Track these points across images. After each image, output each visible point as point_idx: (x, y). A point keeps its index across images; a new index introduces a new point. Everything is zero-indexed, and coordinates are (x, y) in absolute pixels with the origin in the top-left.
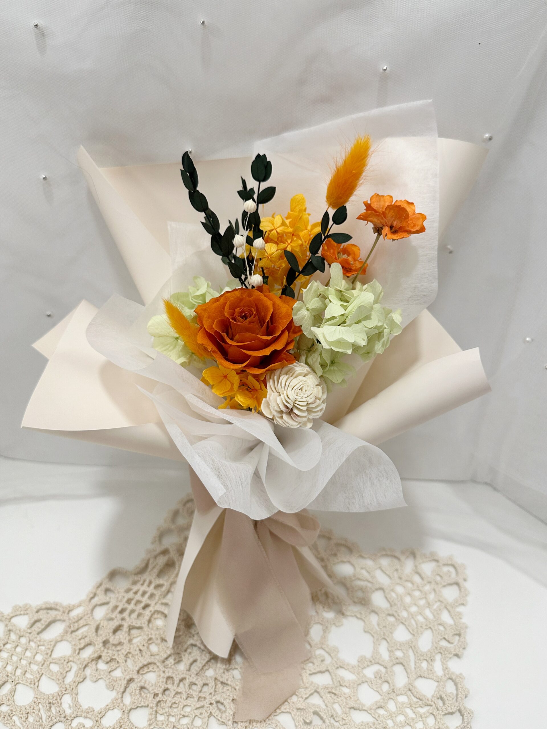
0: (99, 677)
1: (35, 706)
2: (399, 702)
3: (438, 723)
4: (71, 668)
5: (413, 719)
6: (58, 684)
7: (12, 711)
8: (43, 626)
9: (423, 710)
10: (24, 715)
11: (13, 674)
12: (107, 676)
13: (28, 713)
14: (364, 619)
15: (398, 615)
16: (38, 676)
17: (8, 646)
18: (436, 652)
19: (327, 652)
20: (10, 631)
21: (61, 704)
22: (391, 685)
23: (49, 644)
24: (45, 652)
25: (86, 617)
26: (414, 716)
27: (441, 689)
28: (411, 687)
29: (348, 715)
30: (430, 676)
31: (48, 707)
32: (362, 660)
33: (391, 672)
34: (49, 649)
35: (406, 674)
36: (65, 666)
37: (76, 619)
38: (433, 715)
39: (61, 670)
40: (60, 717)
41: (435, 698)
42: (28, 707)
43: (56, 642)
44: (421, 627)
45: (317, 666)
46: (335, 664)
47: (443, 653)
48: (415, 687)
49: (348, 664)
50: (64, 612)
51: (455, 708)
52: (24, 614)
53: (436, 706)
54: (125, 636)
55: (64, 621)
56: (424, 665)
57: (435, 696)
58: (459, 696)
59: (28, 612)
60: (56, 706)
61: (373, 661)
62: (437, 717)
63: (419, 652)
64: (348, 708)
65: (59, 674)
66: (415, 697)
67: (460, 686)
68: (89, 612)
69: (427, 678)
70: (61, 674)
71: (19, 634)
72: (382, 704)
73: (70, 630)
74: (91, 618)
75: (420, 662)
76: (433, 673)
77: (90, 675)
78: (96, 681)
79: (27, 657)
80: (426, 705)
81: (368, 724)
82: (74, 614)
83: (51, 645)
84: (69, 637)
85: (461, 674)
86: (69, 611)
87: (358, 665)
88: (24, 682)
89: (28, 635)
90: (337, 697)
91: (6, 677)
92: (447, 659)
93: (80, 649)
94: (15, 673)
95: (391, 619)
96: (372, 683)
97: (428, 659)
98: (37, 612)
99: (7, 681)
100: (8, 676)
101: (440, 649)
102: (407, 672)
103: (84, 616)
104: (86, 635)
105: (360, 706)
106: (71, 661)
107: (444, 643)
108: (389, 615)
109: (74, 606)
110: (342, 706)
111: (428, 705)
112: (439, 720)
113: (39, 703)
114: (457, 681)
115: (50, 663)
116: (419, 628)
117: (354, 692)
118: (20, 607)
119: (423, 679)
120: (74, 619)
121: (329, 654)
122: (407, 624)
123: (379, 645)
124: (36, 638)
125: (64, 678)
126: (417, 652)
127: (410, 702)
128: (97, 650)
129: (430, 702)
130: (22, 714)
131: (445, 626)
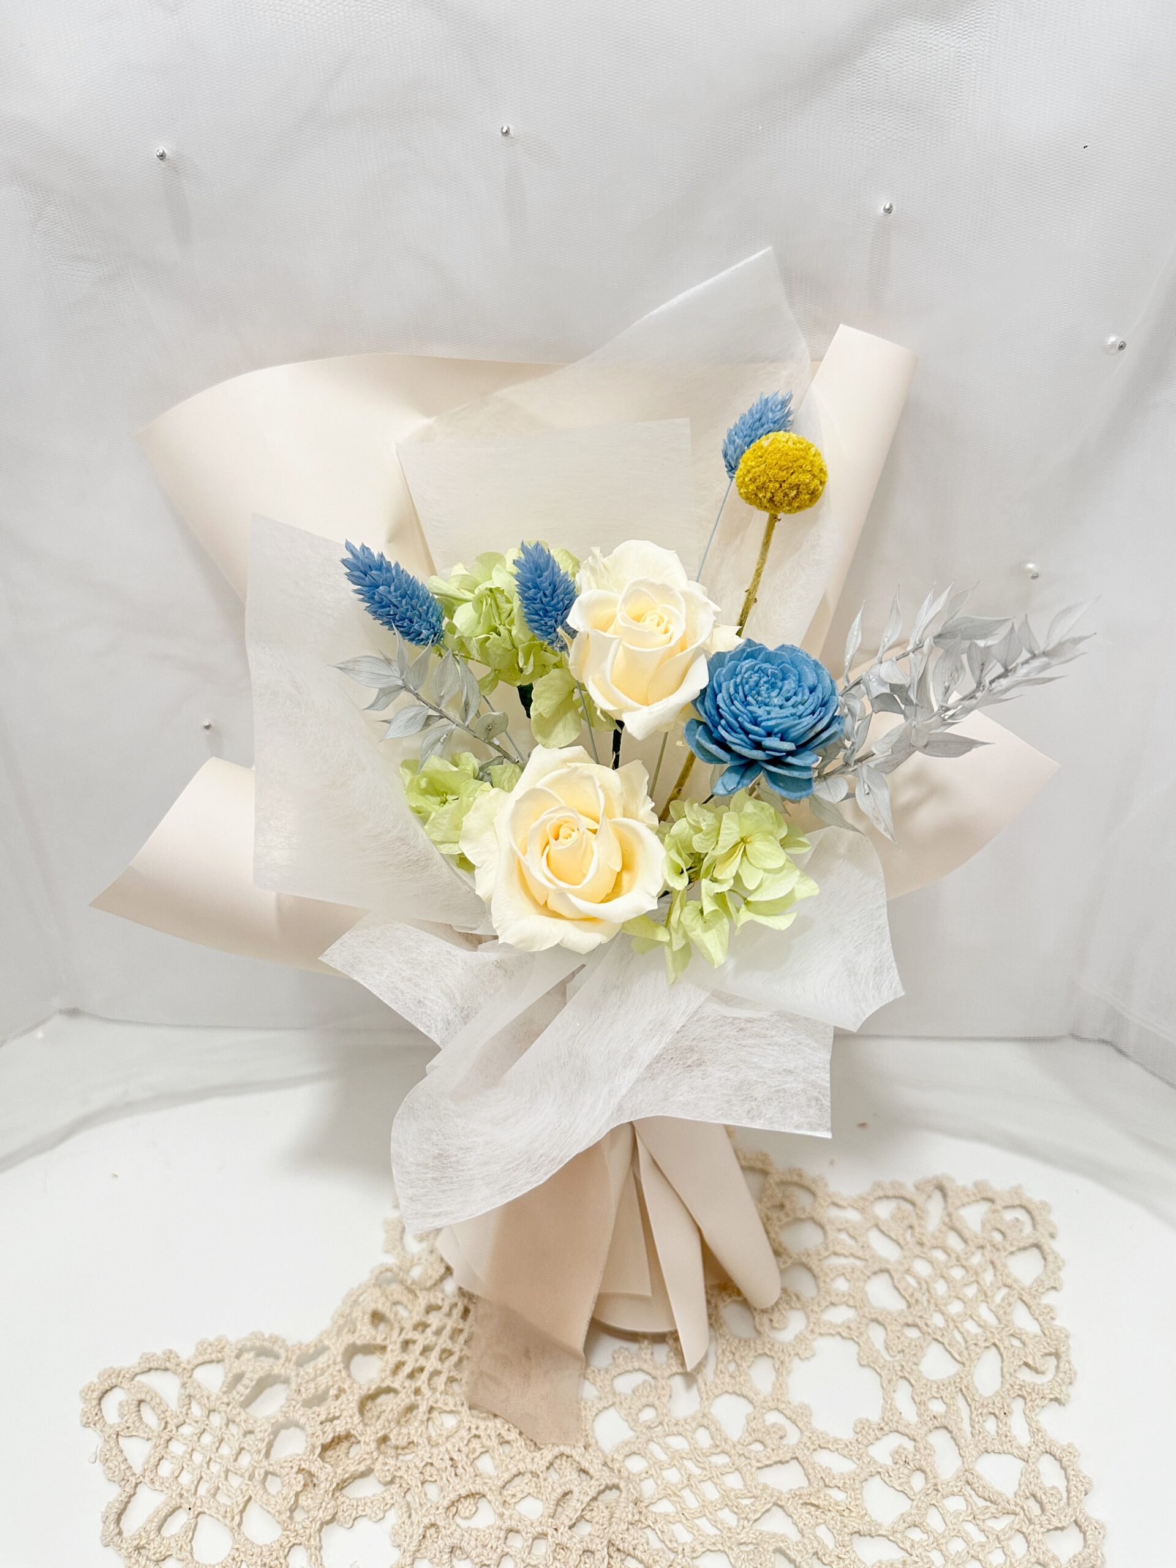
2: (948, 1512)
3: (1035, 1549)
5: (982, 1546)
9: (1000, 1524)
11: (193, 1491)
14: (857, 1339)
15: (927, 1325)
16: (241, 1501)
17: (185, 1431)
18: (1013, 1395)
19: (789, 1418)
20: (190, 1397)
22: (931, 1476)
23: (263, 1428)
24: (256, 1448)
25: (332, 1370)
26: (984, 1539)
27: (1032, 1480)
28: (970, 1477)
29: (847, 1549)
30: (1005, 1447)
32: (862, 1427)
33: (925, 1448)
34: (262, 1440)
35: (956, 1449)
37: (311, 1376)
38: (1023, 1533)
41: (1023, 1499)
43: (277, 1427)
44: (976, 1344)
45: (773, 1449)
46: (808, 1444)
47: (1027, 1397)
48: (978, 1476)
49: (836, 1441)
50: (287, 1360)
51: (1068, 1518)
52: (218, 1361)
53: (1025, 1515)
55: (287, 1381)
56: (991, 1425)
57: (1021, 1493)
58: (1073, 1494)
59: (223, 1354)
61: (886, 1429)
62: (1032, 1538)
63: (977, 1399)
64: (848, 1534)
65: (281, 1500)
66: (979, 1497)
67: (1073, 1473)
68: (339, 1361)
69: (999, 1453)
70: (285, 1499)
71: (207, 1405)
72: (917, 1519)
73: (300, 1400)
75: (981, 1420)
76: (1009, 1441)
79: (221, 1458)
80: (1005, 1514)
81: (891, 1565)
83: (266, 1431)
84: (299, 1416)
85: (1071, 1446)
87: (857, 1440)
88: (213, 1512)
89: (223, 1408)
90: (823, 1512)
91: (178, 1498)
92: (1038, 1410)
93: (324, 1447)
94: (196, 1490)
95: (914, 1334)
96: (890, 1475)
97: (997, 1413)
98: (239, 1356)
99: (180, 1507)
100: (181, 1496)
101: (1019, 1389)
102: (957, 1445)
103: (328, 1367)
105: (873, 1529)
106: (303, 1470)
107: (1026, 1375)
108: (908, 1325)
109: (308, 1348)
110: (835, 1531)
111: (1009, 1514)
112: (1035, 1544)
113: (242, 1561)
114: (1066, 1463)
115: (265, 1473)
116: (972, 1347)
117: (856, 1499)
118: (210, 1345)
119: (992, 1456)
120: (308, 1374)
121: (794, 1422)
122: (946, 1341)
123: (894, 1391)
124: (239, 1415)
125: (291, 1509)
126: (973, 1400)
127: (972, 1508)
129: (1013, 1507)
131: (1024, 1337)
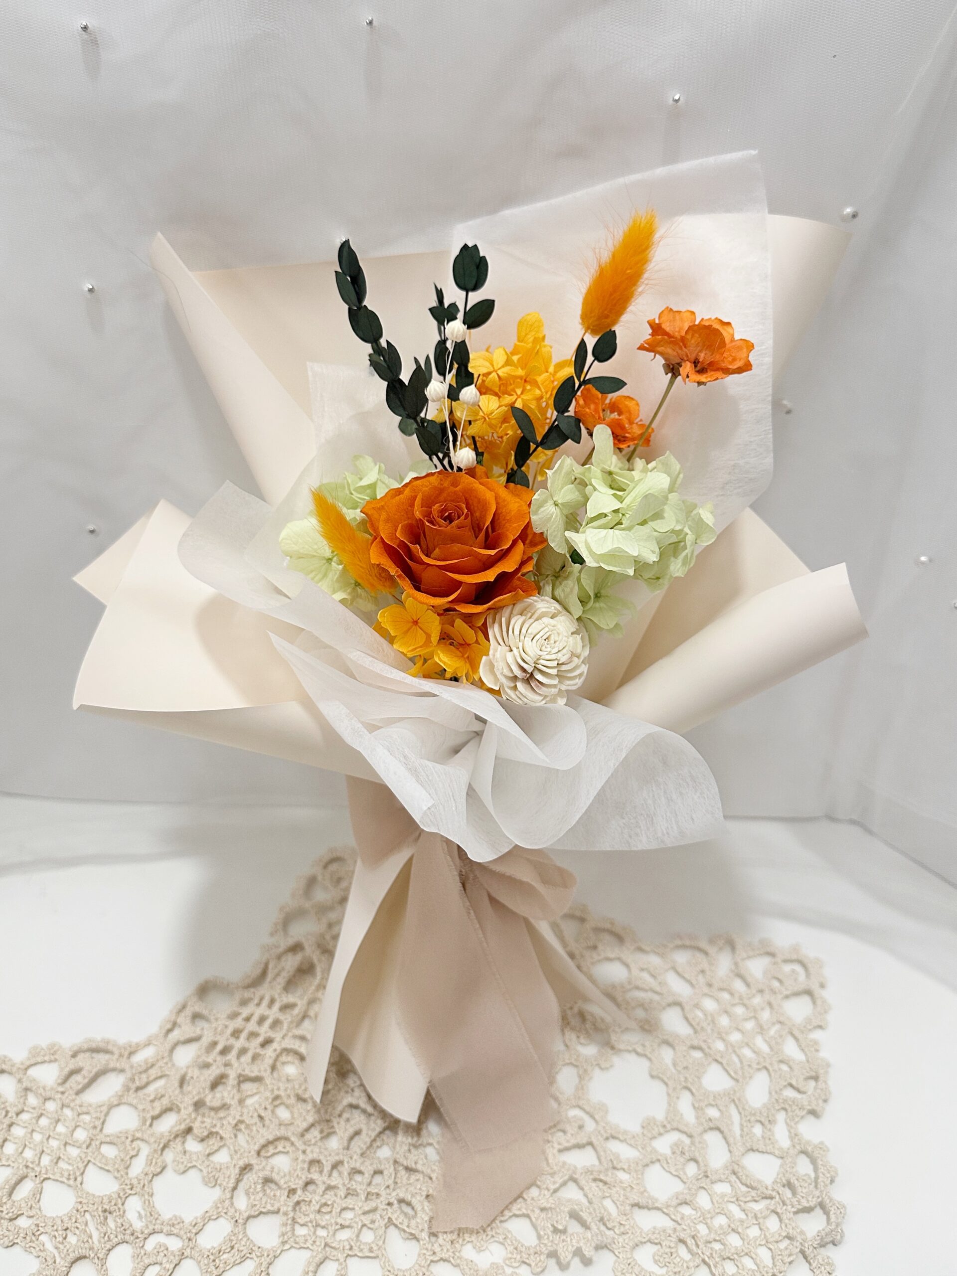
0: (189, 1165)
1: (78, 1216)
2: (716, 1193)
3: (786, 1226)
4: (138, 1151)
5: (742, 1221)
6: (116, 1178)
7: (37, 1225)
8: (86, 1081)
9: (759, 1206)
10: (60, 1233)
11: (37, 1162)
12: (203, 1162)
13: (66, 1229)
14: (649, 1055)
15: (709, 1048)
16: (81, 1166)
17: (25, 1117)
18: (777, 1108)
19: (587, 1113)
20: (27, 1089)
21: (124, 1212)
22: (702, 1164)
23: (98, 1109)
24: (92, 1125)
25: (161, 1063)
26: (743, 1216)
27: (788, 1169)
28: (736, 1167)
29: (628, 1217)
30: (768, 1148)
31: (102, 1218)
32: (648, 1124)
33: (700, 1142)
34: (98, 1118)
35: (726, 1146)
36: (129, 1148)
37: (144, 1068)
38: (777, 1213)
39: (122, 1155)
40: (124, 1234)
41: (779, 1185)
42: (66, 1219)
43: (111, 1107)
44: (749, 1066)
45: (572, 1135)
46: (602, 1132)
47: (789, 1109)
48: (743, 1168)
49: (625, 1132)
50: (121, 1055)
51: (814, 1199)
52: (51, 1061)
53: (780, 1198)
54: (232, 1093)
55: (122, 1071)
56: (758, 1130)
57: (779, 1181)
58: (820, 1180)
59: (56, 1057)
60: (116, 1216)
61: (669, 1127)
62: (784, 1217)
63: (747, 1108)
64: (629, 1205)
65: (118, 1161)
66: (743, 1184)
67: (821, 1163)
68: (166, 1054)
69: (763, 1152)
70: (122, 1160)
71: (43, 1094)
72: (688, 1198)
73: (133, 1086)
74: (169, 1065)
75: (749, 1125)
76: (772, 1143)
77: (174, 1161)
78: (184, 1172)
79: (59, 1134)
80: (763, 1198)
81: (664, 1231)
82: (140, 1058)
83: (101, 1112)
84: (131, 1098)
85: (822, 1143)
86: (131, 1054)
87: (643, 1133)
88: (57, 1177)
89: (59, 1096)
90: (609, 1188)
91: (25, 1169)
92: (797, 1120)
93: (154, 1118)
94: (39, 1162)
95: (698, 1054)
96: (668, 1163)
97: (763, 1120)
98: (74, 1056)
99: (26, 1177)
100: (27, 1167)
101: (783, 1103)
102: (727, 1143)
103: (158, 1060)
104: (163, 1093)
105: (650, 1201)
106: (138, 1139)
107: (790, 1093)
108: (693, 1047)
109: (138, 1045)
110: (618, 1203)
111: (766, 1198)
112: (787, 1221)
113: (85, 1211)
114: (816, 1154)
115: (101, 1143)
116: (746, 1068)
117: (638, 1179)
118: (43, 1049)
119: (757, 1155)
120: (140, 1066)
121: (592, 1117)
122: (724, 1062)
123: (678, 1098)
124: (73, 1100)
125: (127, 1168)
126: (744, 1109)
127: (736, 1192)
128: (185, 1117)
129: (771, 1192)
130: (56, 1230)
131: (791, 1063)
